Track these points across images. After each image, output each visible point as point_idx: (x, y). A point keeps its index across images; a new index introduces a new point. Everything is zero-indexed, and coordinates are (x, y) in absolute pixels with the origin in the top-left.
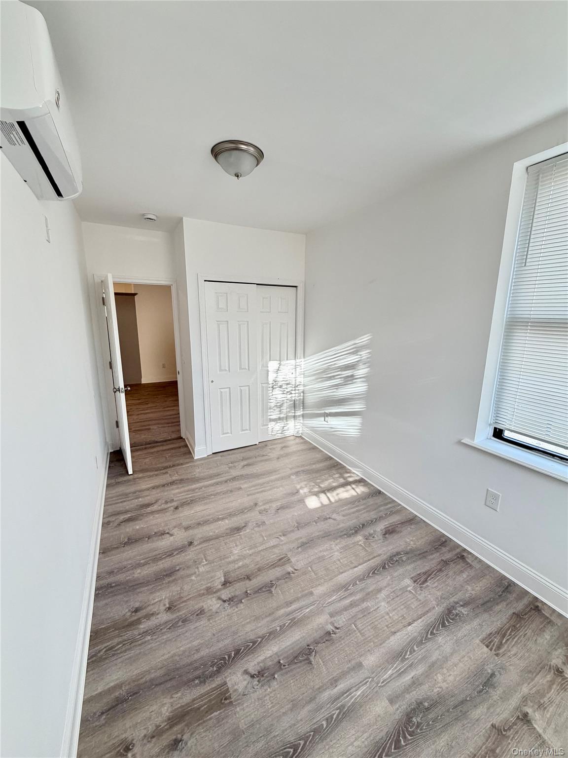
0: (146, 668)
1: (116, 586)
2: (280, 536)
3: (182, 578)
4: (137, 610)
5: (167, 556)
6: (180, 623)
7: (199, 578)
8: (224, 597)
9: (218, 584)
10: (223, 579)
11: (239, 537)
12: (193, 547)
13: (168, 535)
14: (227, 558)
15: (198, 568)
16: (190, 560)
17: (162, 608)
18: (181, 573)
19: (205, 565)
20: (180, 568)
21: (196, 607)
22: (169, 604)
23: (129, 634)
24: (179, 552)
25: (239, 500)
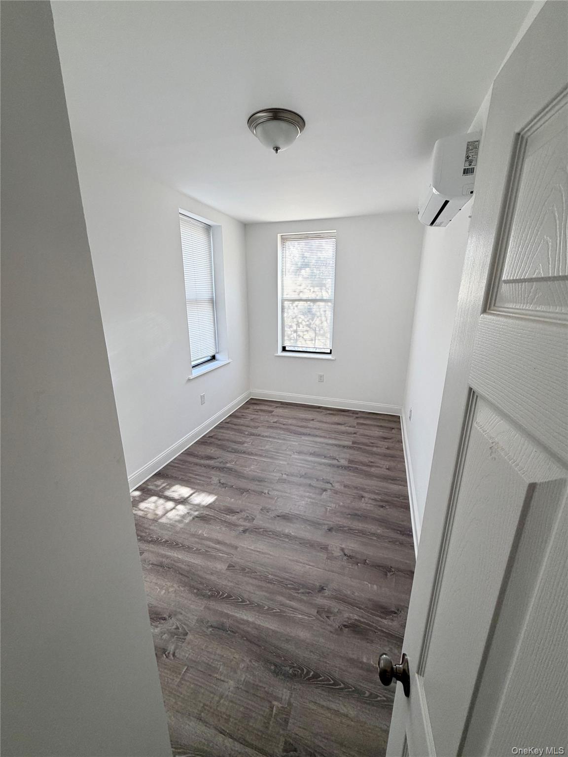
0: (379, 483)
1: (398, 530)
2: (265, 494)
3: (348, 508)
4: (382, 507)
5: (354, 530)
6: (359, 488)
7: (338, 501)
8: (330, 485)
9: (329, 492)
10: (324, 493)
11: (291, 511)
12: (330, 525)
13: (346, 552)
14: (312, 502)
15: (335, 508)
16: (337, 516)
17: (366, 499)
18: (348, 511)
19: (329, 507)
20: (347, 515)
21: (347, 489)
22: (362, 499)
23: (387, 498)
24: (343, 527)
25: (252, 548)
